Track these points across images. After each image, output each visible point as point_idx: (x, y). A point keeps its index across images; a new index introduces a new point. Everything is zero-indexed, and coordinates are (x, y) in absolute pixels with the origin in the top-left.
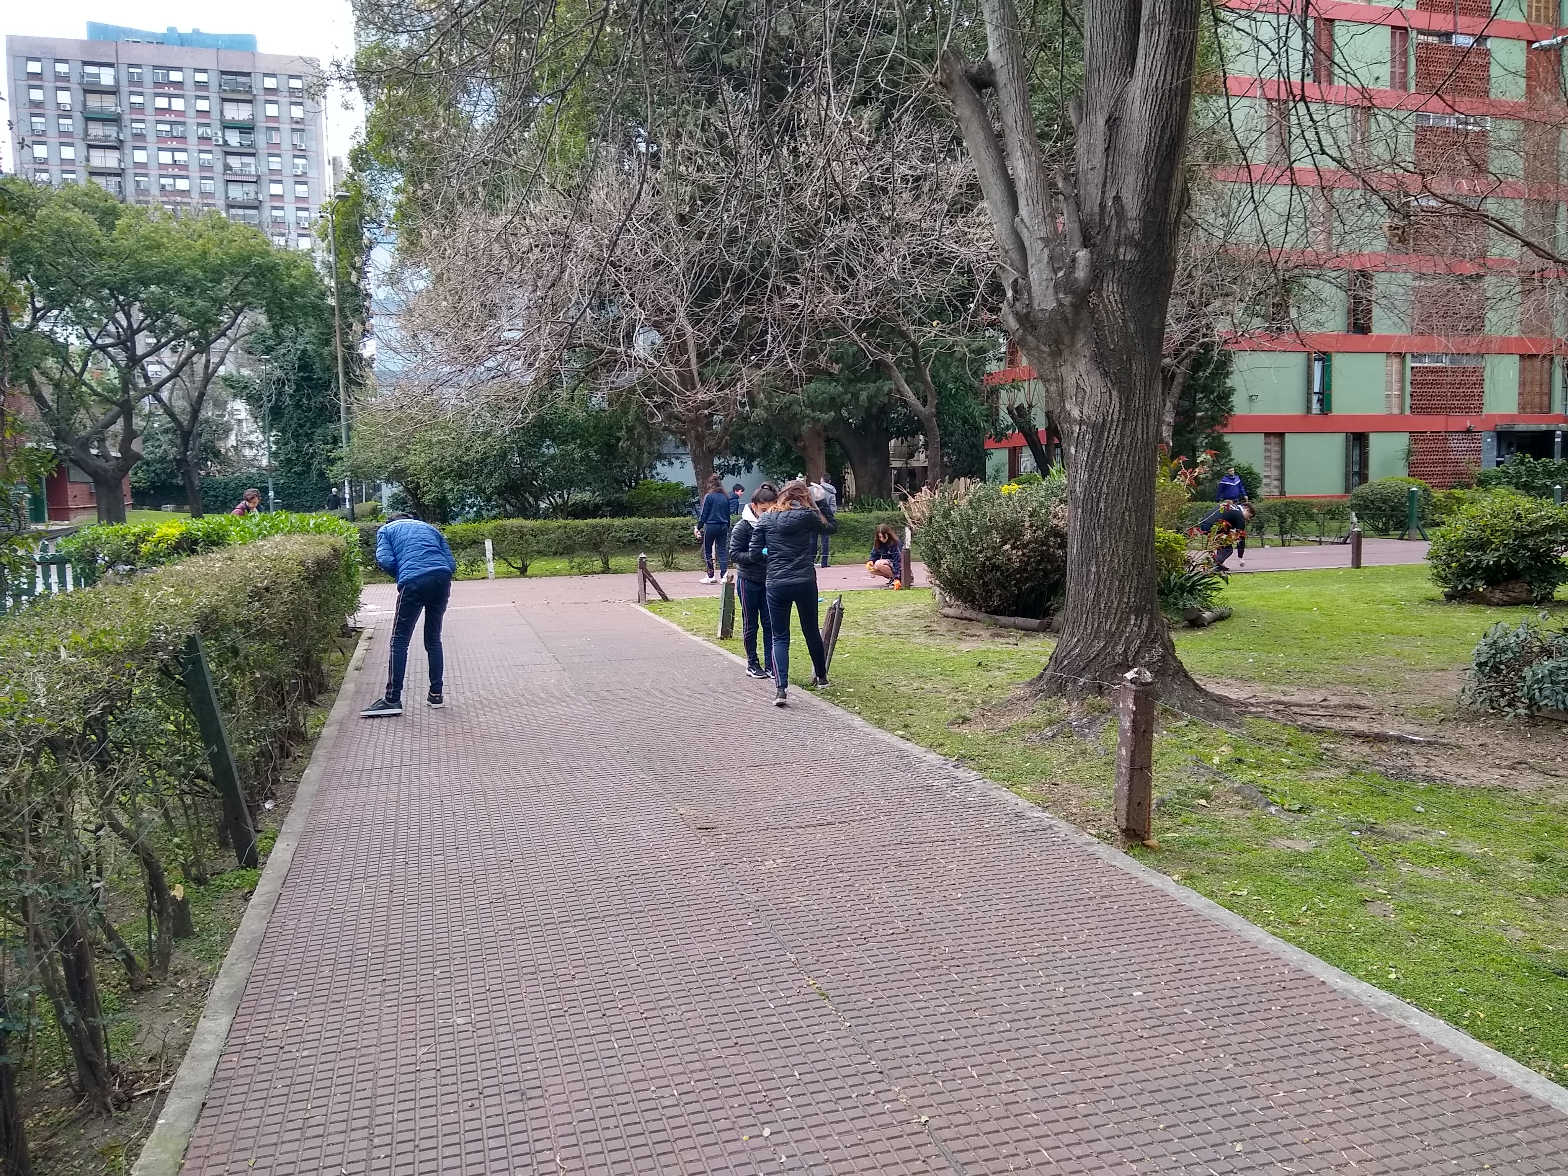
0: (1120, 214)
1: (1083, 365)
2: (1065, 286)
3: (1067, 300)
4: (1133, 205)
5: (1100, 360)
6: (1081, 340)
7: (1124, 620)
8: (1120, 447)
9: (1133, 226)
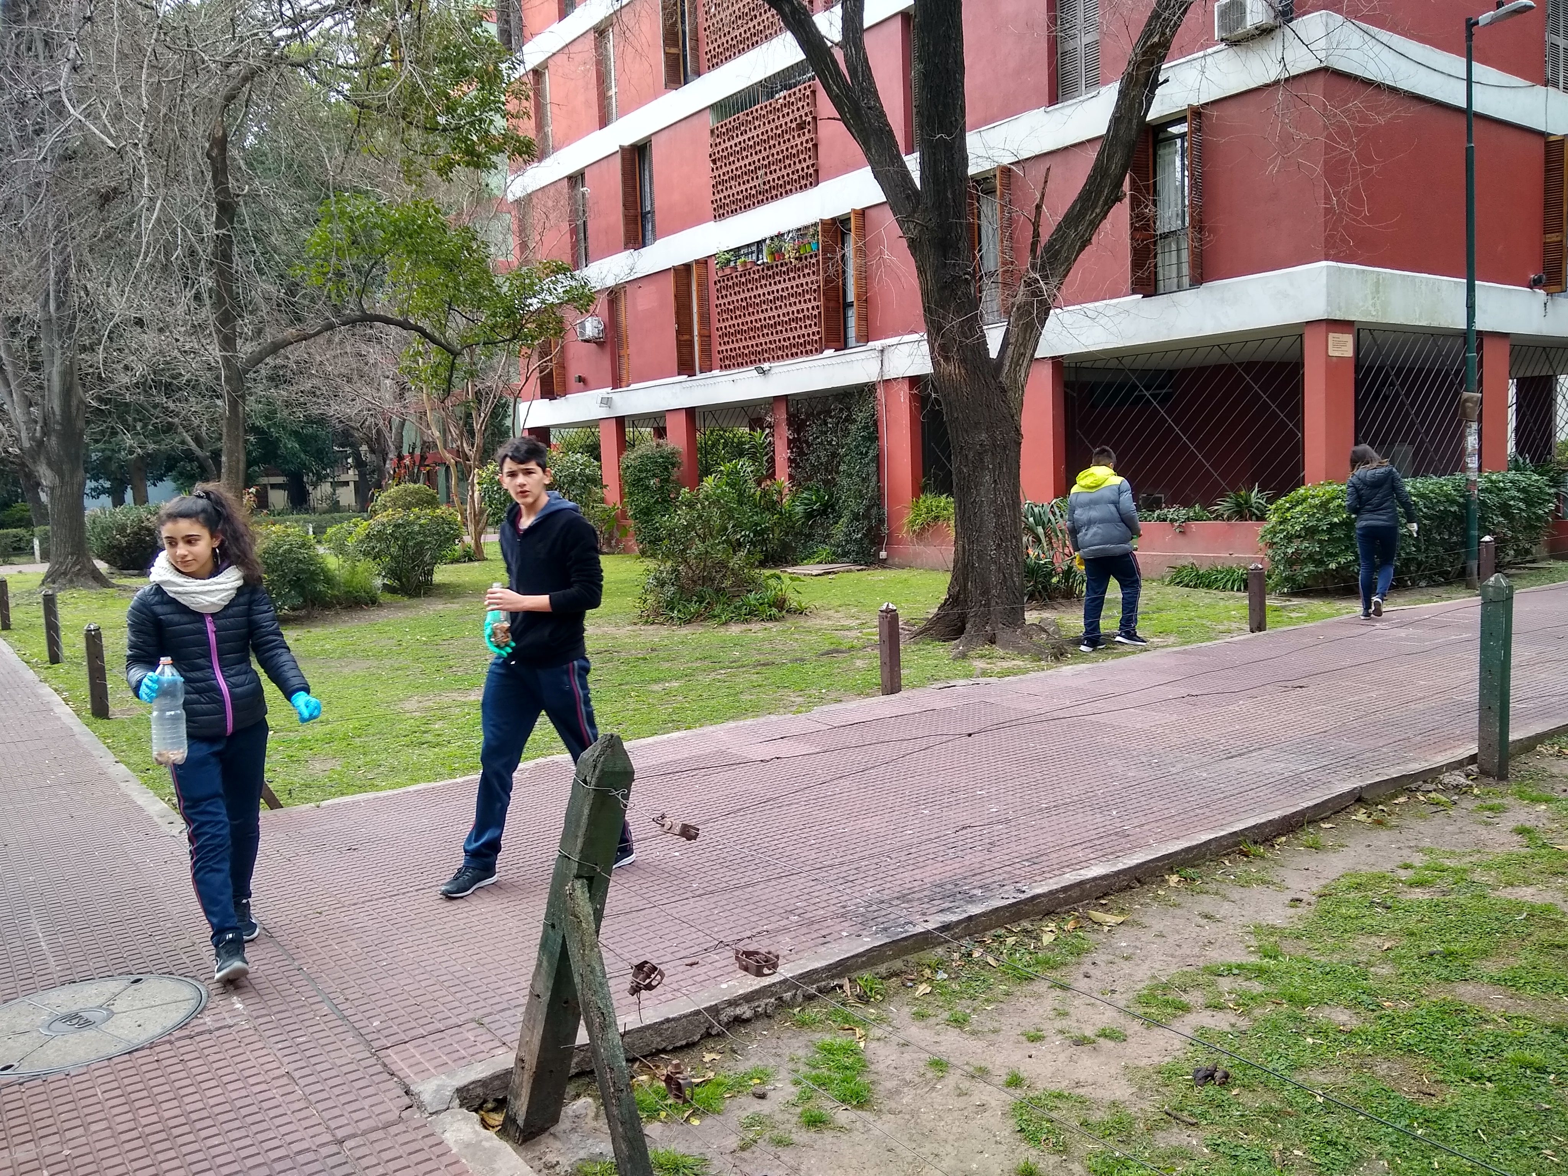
0: (54, 413)
1: (44, 467)
2: (32, 438)
3: (34, 444)
4: (57, 410)
5: (50, 465)
6: (42, 458)
7: (66, 557)
8: (61, 496)
9: (58, 417)
